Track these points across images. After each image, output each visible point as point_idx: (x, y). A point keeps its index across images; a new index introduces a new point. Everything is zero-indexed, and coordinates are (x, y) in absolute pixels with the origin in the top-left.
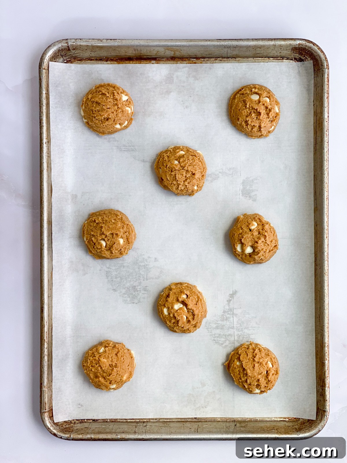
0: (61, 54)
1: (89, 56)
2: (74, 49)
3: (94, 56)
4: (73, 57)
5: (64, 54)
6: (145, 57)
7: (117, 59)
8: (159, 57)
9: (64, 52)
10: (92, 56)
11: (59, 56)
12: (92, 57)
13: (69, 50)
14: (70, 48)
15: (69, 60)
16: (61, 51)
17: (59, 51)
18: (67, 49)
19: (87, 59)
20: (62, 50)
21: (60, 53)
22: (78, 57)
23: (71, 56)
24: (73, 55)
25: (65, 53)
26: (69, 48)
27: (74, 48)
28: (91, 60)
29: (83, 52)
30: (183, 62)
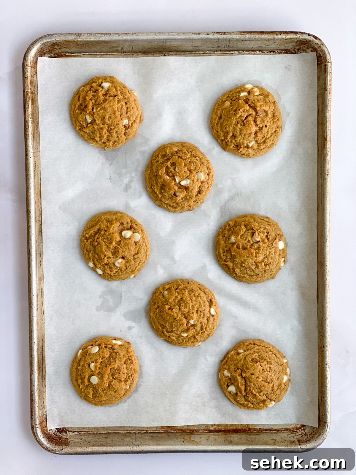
0: (307, 436)
1: (279, 434)
2: (294, 442)
3: (273, 435)
4: (295, 432)
5: (304, 436)
6: (220, 434)
7: (249, 430)
8: (206, 434)
9: (304, 438)
10: (276, 434)
11: (310, 435)
13: (299, 441)
14: (297, 443)
15: (299, 430)
16: (307, 440)
17: (310, 440)
18: (301, 442)
19: (280, 431)
20: (306, 441)
21: (308, 438)
22: (289, 433)
23: (297, 434)
24: (294, 435)
25: (303, 437)
26: (299, 443)
27: (293, 444)
28: (276, 429)
29: (284, 438)
30: (181, 428)
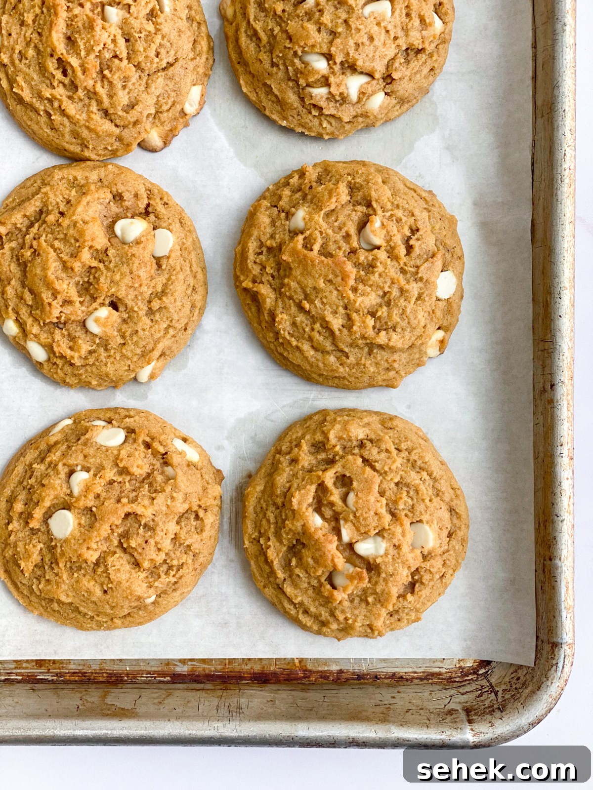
0: (496, 695)
1: (401, 689)
2: (451, 712)
3: (384, 691)
4: (455, 685)
5: (485, 696)
6: (209, 686)
7: (305, 678)
8: (161, 686)
9: (487, 703)
10: (391, 690)
11: (504, 690)
12: (388, 686)
13: (468, 711)
14: (463, 715)
15: (470, 677)
16: (495, 706)
17: (504, 706)
18: (476, 714)
19: (407, 680)
20: (493, 711)
21: (500, 700)
22: (437, 687)
23: (462, 690)
24: (453, 692)
25: (482, 698)
26: (468, 715)
27: (449, 718)
28: (394, 674)
29: (419, 702)
30: (81, 668)
